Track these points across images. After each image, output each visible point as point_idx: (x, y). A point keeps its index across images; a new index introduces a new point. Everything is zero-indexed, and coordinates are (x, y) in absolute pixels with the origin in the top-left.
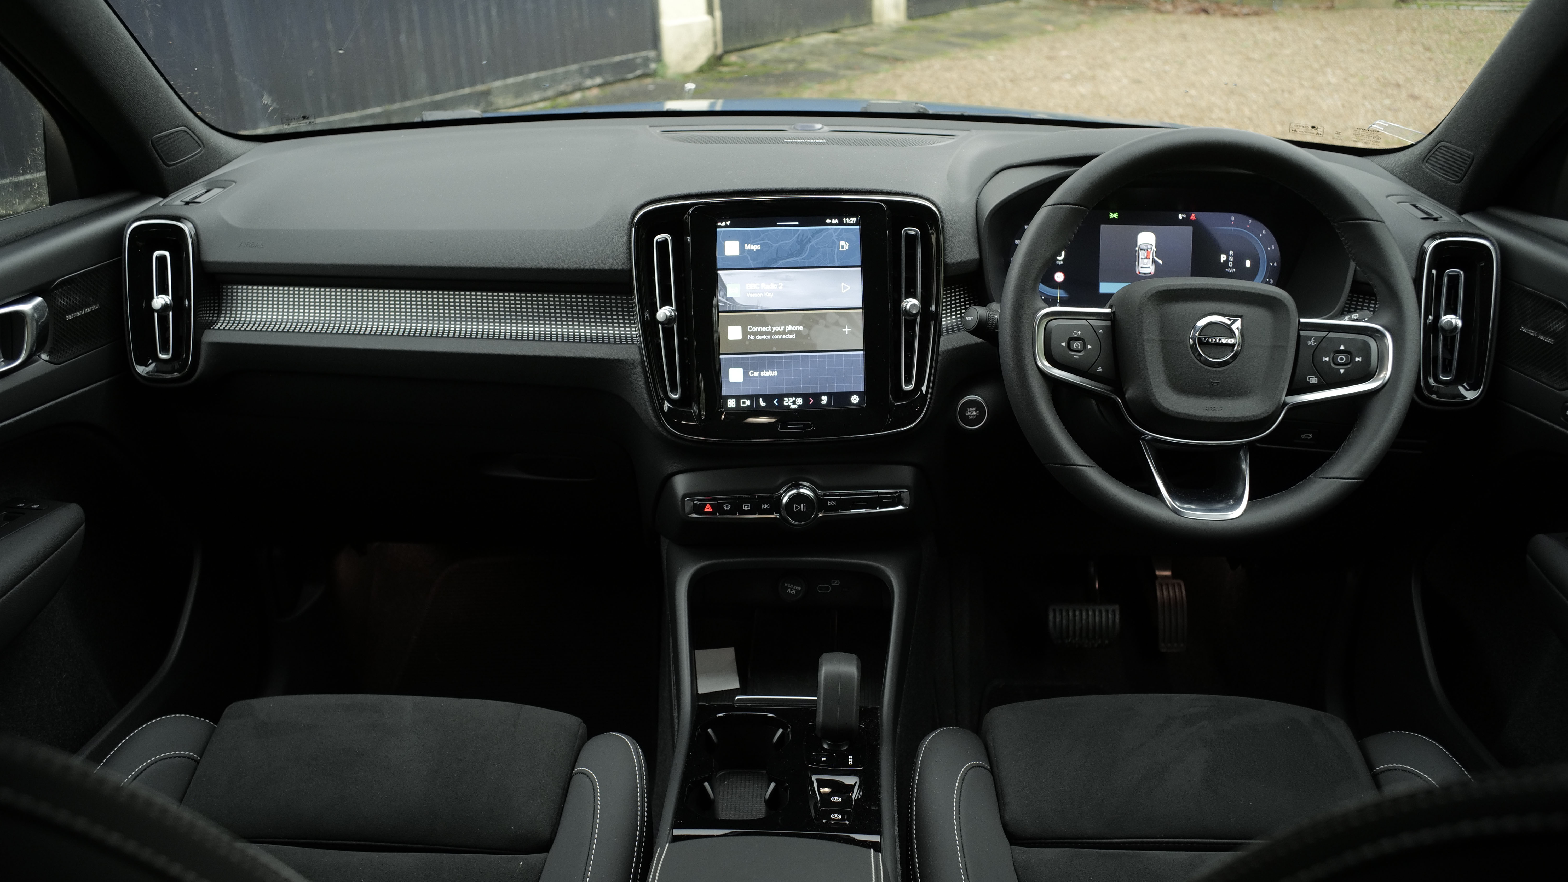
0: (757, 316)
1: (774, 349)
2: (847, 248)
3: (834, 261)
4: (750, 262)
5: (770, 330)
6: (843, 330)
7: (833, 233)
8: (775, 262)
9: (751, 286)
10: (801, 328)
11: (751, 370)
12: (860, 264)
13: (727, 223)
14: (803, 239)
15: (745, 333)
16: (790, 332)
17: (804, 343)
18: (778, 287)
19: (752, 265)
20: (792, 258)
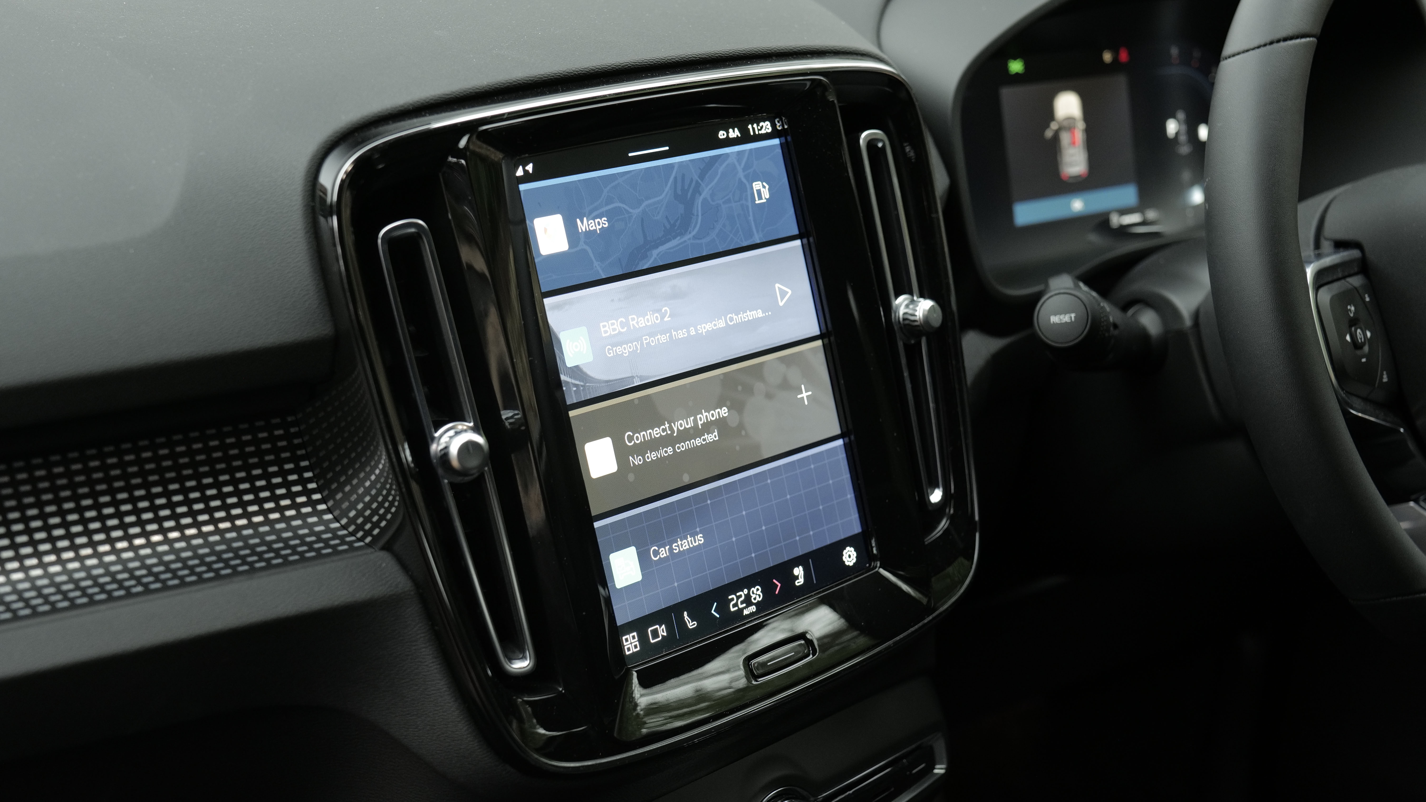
0: (636, 402)
1: (686, 479)
2: (768, 197)
3: (751, 235)
4: (596, 264)
5: (669, 432)
6: (799, 396)
7: (736, 163)
8: (645, 257)
9: (610, 328)
10: (724, 412)
11: (653, 545)
12: (796, 232)
13: (527, 168)
14: (686, 188)
15: (621, 453)
16: (708, 427)
17: (738, 448)
18: (662, 318)
19: (601, 272)
20: (675, 238)
